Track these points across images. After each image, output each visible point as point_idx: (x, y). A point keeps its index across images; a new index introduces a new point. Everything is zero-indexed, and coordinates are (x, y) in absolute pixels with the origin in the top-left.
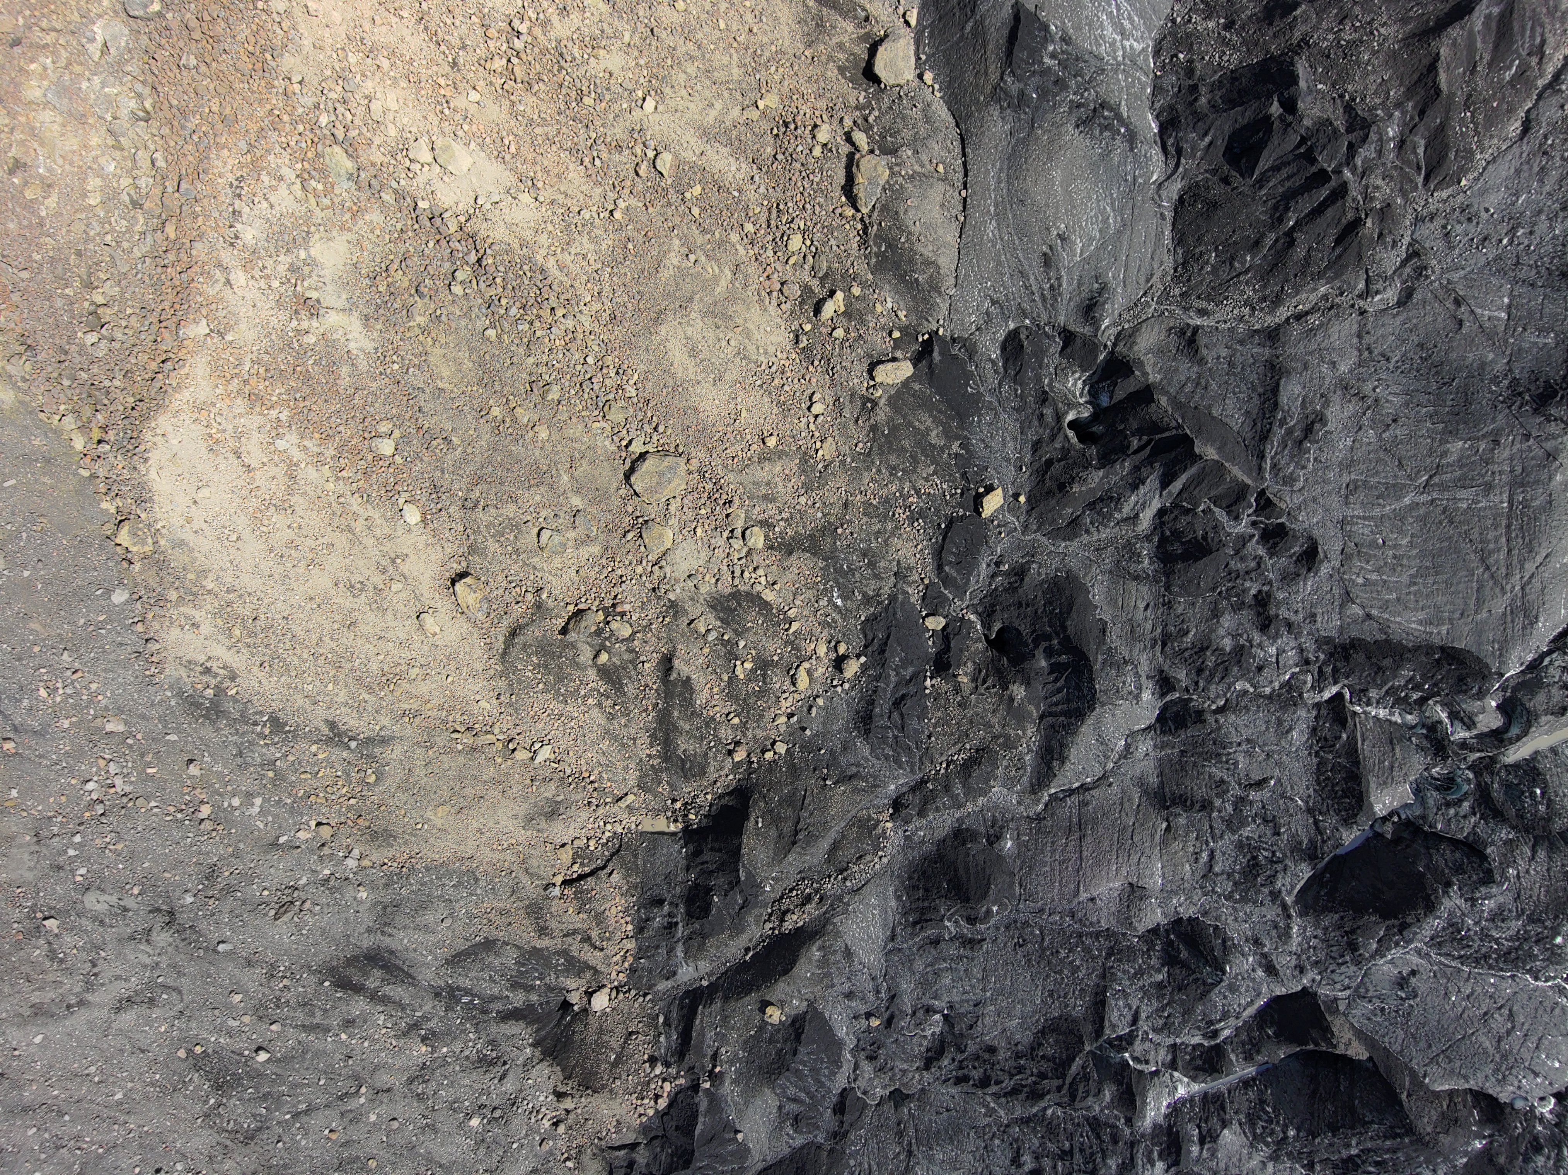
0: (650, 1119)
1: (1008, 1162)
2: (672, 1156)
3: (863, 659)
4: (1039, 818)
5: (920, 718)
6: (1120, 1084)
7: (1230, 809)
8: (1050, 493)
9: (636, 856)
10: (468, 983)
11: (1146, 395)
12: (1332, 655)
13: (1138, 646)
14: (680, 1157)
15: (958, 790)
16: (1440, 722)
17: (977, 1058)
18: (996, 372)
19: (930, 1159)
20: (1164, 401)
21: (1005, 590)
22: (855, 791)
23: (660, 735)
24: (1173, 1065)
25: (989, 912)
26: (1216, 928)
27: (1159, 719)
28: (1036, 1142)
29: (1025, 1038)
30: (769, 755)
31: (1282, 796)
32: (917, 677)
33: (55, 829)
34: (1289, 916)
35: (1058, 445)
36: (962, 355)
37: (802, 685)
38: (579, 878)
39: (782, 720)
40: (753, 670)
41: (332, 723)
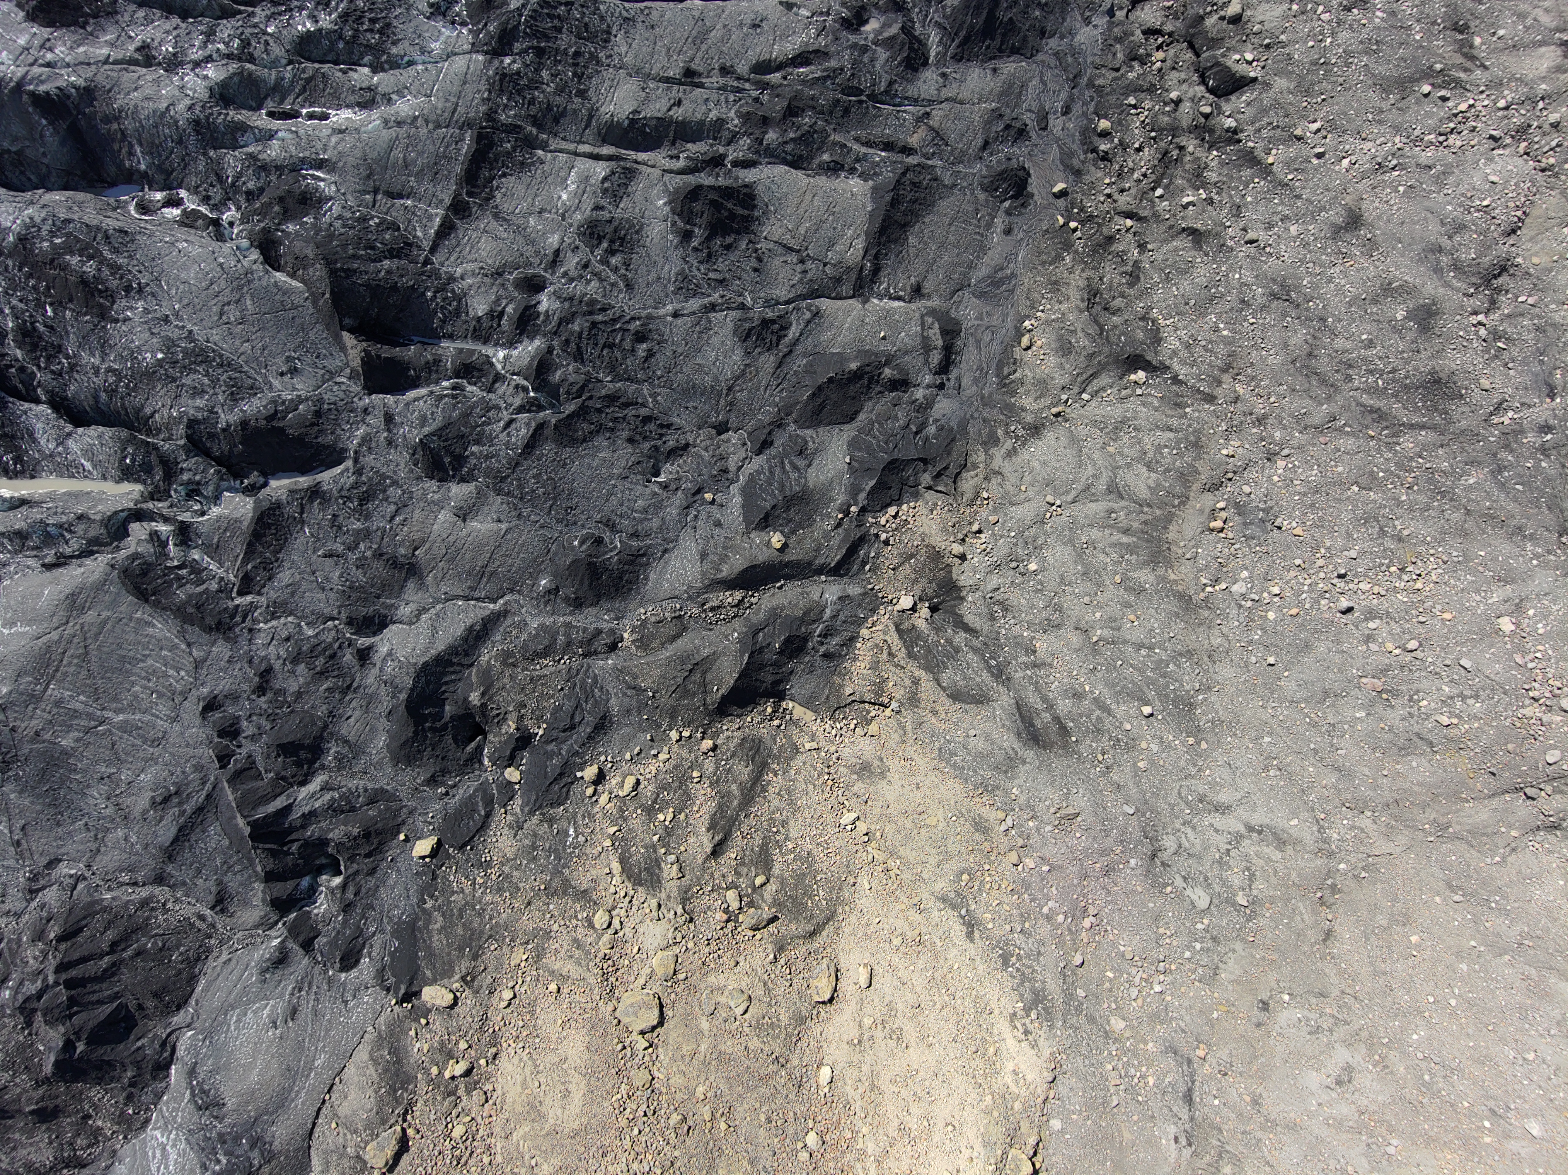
0: (908, 502)
1: (658, 355)
2: (903, 470)
3: (579, 774)
4: (512, 591)
5: (561, 707)
6: (544, 380)
7: (362, 546)
8: (378, 833)
9: (828, 697)
10: (985, 675)
11: (270, 877)
12: (230, 629)
13: (370, 691)
14: (896, 467)
15: (561, 639)
16: (175, 545)
17: (645, 438)
18: (371, 946)
19: (716, 379)
20: (259, 868)
21: (450, 772)
22: (635, 677)
23: (758, 789)
24: (498, 378)
25: (582, 543)
26: (416, 465)
27: (386, 626)
28: (628, 362)
29: (600, 441)
30: (686, 734)
31: (319, 540)
32: (547, 739)
33: (1200, 970)
34: (356, 452)
35: (355, 866)
36: (388, 974)
37: (630, 781)
38: (874, 704)
39: (663, 756)
40: (661, 810)
41: (970, 936)
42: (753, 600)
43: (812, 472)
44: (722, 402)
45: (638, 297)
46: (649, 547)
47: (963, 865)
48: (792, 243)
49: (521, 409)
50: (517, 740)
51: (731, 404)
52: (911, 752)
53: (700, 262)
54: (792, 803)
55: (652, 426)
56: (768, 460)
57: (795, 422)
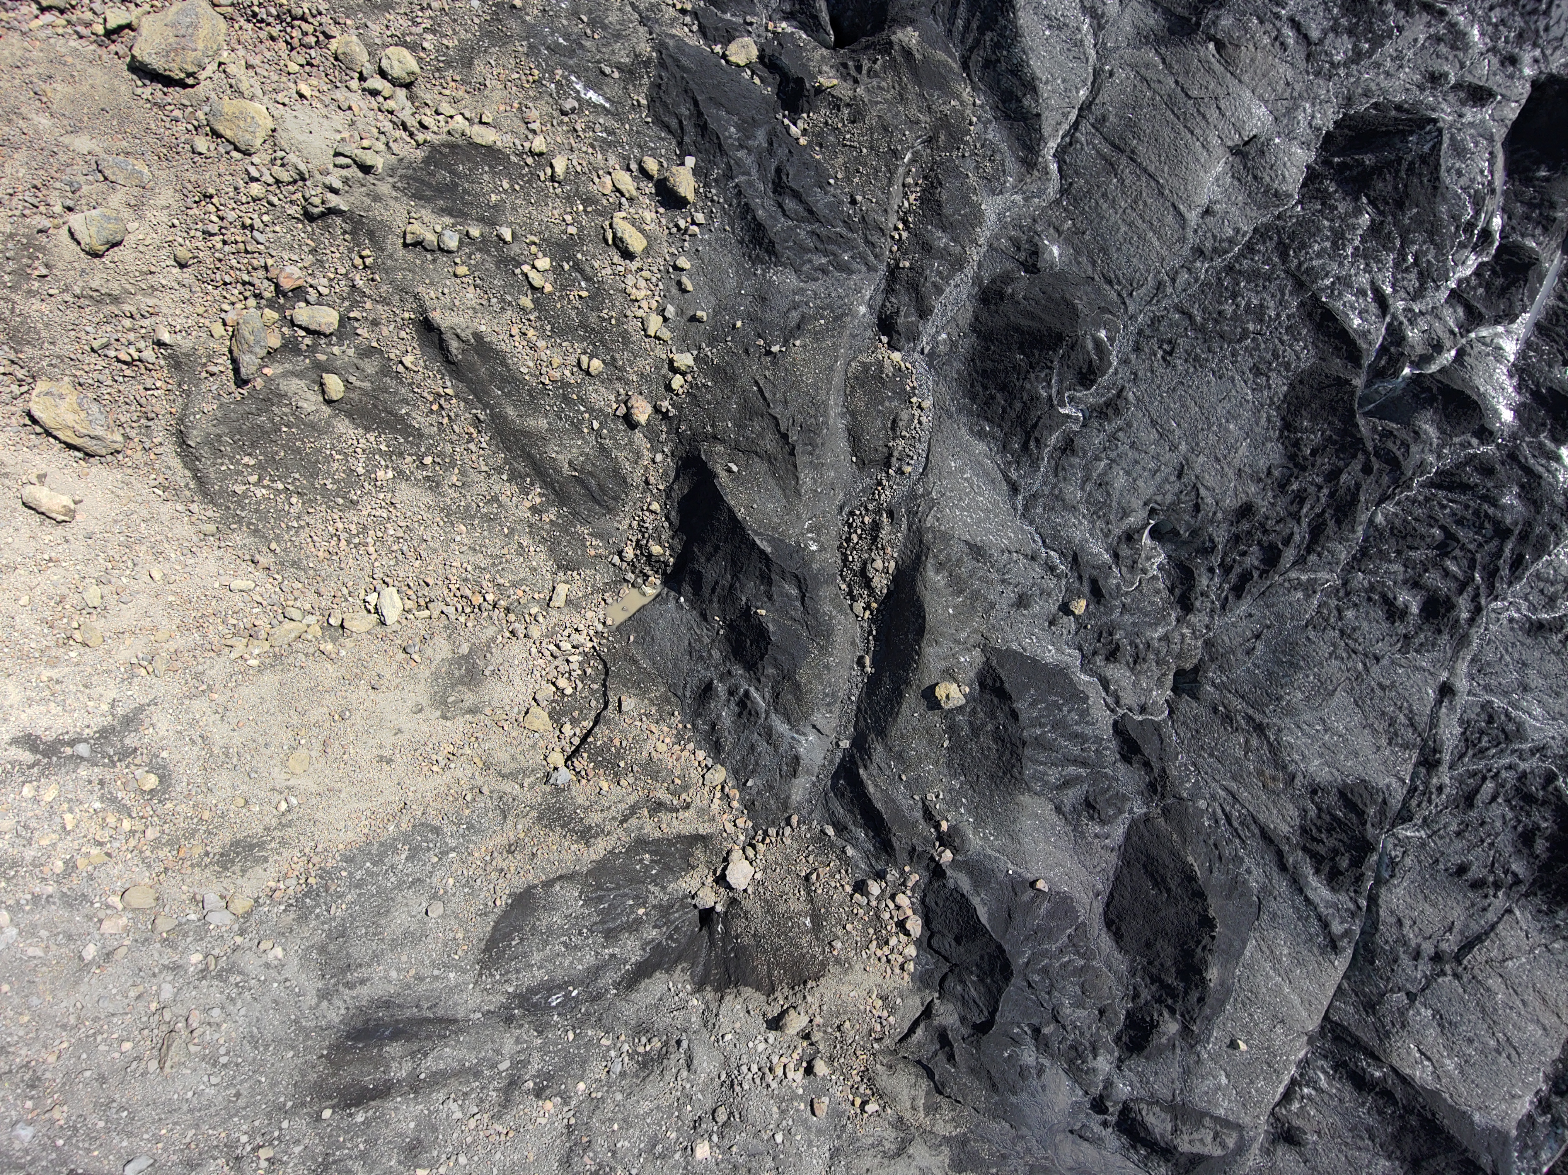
0: (917, 960)
1: (1385, 625)
2: (981, 980)
3: (689, 160)
4: (1063, 191)
5: (823, 185)
9: (633, 661)
10: (539, 974)
14: (992, 971)
15: (941, 240)
17: (1238, 539)
19: (1290, 711)
22: (817, 336)
23: (521, 466)
25: (1099, 346)
26: (1375, 105)
28: (1397, 568)
29: (1273, 455)
30: (677, 382)
32: (776, 136)
37: (636, 242)
38: (584, 740)
39: (655, 324)
40: (557, 270)
41: (29, 742)
42: (859, 606)
43: (1045, 809)
44: (1238, 704)
45: (1510, 637)
46: (1035, 464)
47: (181, 787)
48: (1478, 955)
49: (1395, 335)
50: (800, 81)
51: (1228, 718)
52: (460, 771)
53: (1524, 775)
54: (467, 515)
55: (1253, 560)
56: (1098, 740)
57: (1147, 819)
